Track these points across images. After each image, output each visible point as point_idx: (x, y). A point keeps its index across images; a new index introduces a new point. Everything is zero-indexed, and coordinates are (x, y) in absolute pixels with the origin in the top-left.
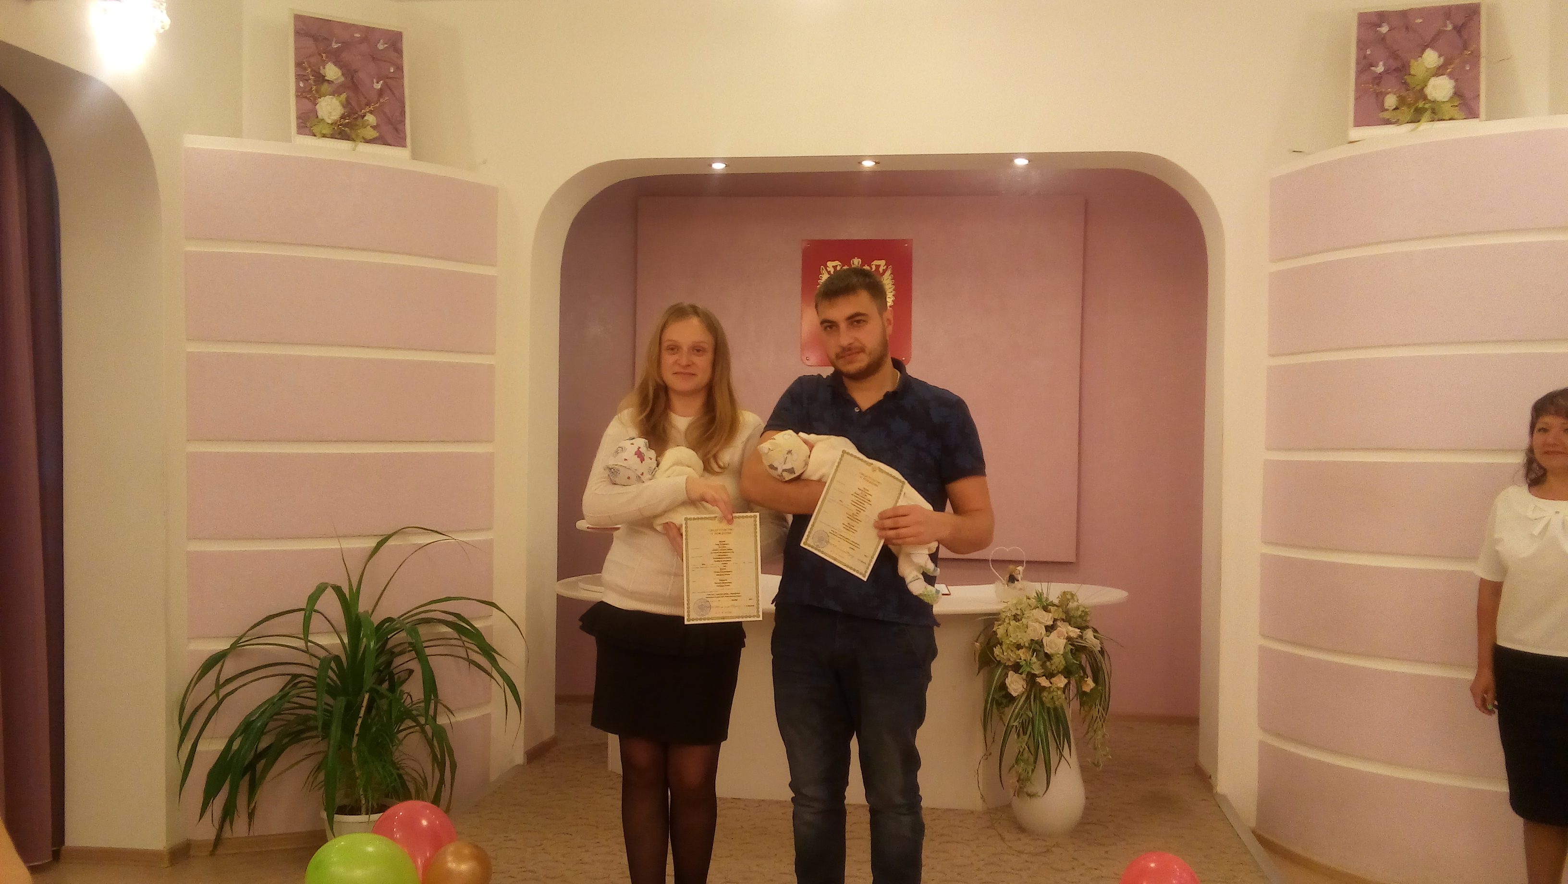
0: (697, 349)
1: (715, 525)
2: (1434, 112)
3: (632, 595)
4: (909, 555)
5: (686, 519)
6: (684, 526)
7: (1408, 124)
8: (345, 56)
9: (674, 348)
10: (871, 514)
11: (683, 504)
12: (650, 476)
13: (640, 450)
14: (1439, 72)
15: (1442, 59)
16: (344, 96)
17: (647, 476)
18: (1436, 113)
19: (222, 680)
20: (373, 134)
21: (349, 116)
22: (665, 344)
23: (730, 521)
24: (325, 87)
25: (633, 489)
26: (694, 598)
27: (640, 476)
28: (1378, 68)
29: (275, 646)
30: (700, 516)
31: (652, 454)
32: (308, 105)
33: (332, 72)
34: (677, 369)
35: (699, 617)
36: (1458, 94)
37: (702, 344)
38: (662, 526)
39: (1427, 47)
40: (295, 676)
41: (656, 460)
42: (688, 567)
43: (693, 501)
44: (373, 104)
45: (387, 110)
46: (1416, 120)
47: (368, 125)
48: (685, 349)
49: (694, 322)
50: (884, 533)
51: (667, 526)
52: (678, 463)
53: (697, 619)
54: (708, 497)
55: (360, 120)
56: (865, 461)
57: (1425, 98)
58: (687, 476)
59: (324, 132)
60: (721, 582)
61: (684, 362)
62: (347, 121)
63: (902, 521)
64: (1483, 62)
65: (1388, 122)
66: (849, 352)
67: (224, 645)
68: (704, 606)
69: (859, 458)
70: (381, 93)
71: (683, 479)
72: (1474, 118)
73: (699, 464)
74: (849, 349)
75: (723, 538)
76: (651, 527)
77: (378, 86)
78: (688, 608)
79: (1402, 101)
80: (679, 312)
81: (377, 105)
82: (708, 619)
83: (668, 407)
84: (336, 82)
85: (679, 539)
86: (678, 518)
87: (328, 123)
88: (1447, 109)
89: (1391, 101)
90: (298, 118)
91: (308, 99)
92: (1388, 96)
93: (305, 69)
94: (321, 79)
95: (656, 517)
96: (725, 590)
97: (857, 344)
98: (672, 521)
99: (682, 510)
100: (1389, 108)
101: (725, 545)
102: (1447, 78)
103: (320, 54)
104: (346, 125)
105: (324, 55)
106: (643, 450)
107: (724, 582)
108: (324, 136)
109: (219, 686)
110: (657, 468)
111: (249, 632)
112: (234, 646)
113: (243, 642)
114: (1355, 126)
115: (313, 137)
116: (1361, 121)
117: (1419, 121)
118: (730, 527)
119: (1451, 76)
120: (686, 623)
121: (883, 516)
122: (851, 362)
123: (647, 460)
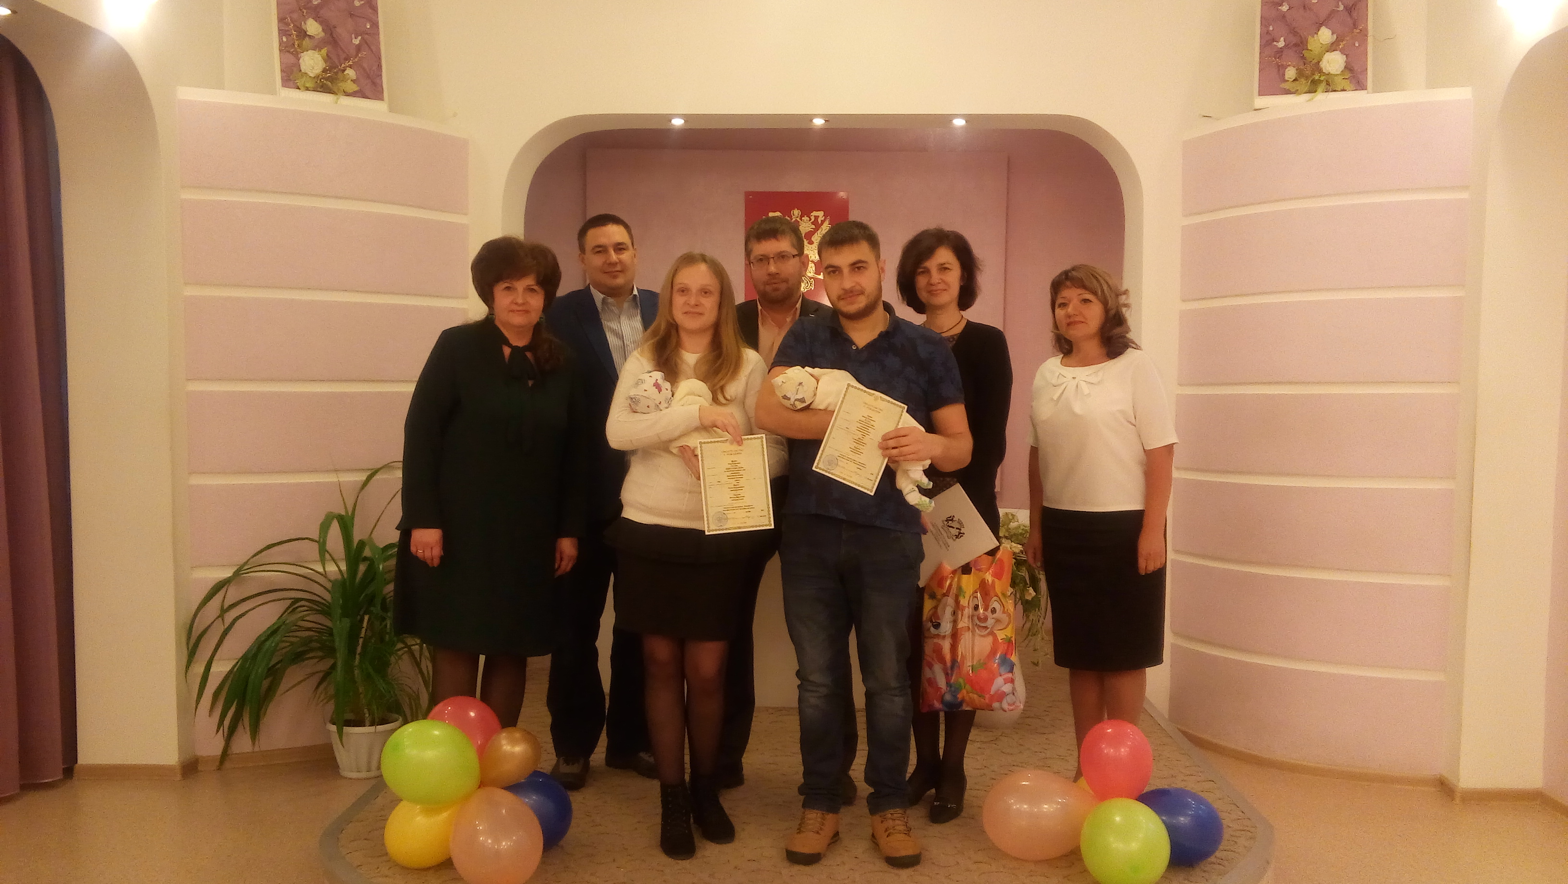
0: (705, 292)
1: (727, 447)
2: (1328, 84)
3: (650, 511)
4: (906, 472)
5: (700, 443)
6: (699, 449)
7: (1305, 94)
8: (325, 13)
9: (684, 291)
10: (876, 436)
11: (697, 429)
12: (666, 405)
13: (658, 381)
14: (1332, 47)
15: (1335, 36)
16: (324, 51)
17: (664, 405)
18: (1330, 86)
19: (226, 606)
20: (354, 87)
21: (330, 70)
22: (676, 288)
23: (740, 443)
24: (306, 42)
25: (652, 416)
26: (712, 512)
27: (658, 404)
28: (1280, 43)
29: (280, 573)
30: (713, 440)
31: (667, 385)
32: (291, 59)
33: (313, 27)
34: (687, 309)
35: (718, 528)
36: (1348, 68)
37: (708, 287)
38: (677, 449)
39: (1321, 25)
40: (297, 600)
41: (671, 391)
42: (705, 486)
43: (706, 427)
44: (352, 59)
45: (365, 65)
46: (1312, 91)
47: (348, 79)
48: (694, 291)
49: (703, 267)
50: (888, 452)
51: (683, 449)
52: (691, 393)
53: (716, 530)
54: (719, 423)
55: (340, 74)
56: (865, 392)
57: (1320, 71)
58: (700, 405)
59: (308, 85)
60: (735, 496)
61: (693, 302)
62: (329, 75)
63: (903, 441)
64: (1370, 39)
65: (1288, 92)
66: (851, 295)
67: (228, 573)
68: (722, 518)
69: (859, 389)
70: (359, 48)
71: (697, 407)
72: (1363, 89)
73: (709, 395)
74: (852, 292)
75: (734, 458)
76: (667, 450)
77: (357, 42)
78: (708, 520)
79: (1300, 74)
80: (689, 260)
81: (356, 60)
82: (726, 529)
83: (679, 345)
84: (316, 37)
85: (693, 459)
86: (694, 441)
87: (311, 77)
88: (1340, 82)
89: (1291, 73)
90: (282, 71)
91: (292, 53)
92: (1289, 68)
93: (288, 24)
94: (303, 34)
95: (671, 441)
96: (740, 503)
97: (858, 288)
98: (686, 444)
99: (695, 435)
100: (1289, 79)
101: (736, 465)
102: (1340, 53)
103: (301, 10)
104: (327, 79)
105: (305, 11)
106: (660, 381)
107: (738, 496)
108: (307, 89)
109: (224, 611)
110: (672, 398)
111: (252, 560)
112: (237, 574)
113: (247, 569)
114: (1259, 95)
115: (298, 90)
116: (1265, 90)
117: (1315, 92)
118: (740, 448)
119: (1343, 52)
120: (707, 533)
121: (886, 438)
122: (852, 303)
123: (664, 390)
